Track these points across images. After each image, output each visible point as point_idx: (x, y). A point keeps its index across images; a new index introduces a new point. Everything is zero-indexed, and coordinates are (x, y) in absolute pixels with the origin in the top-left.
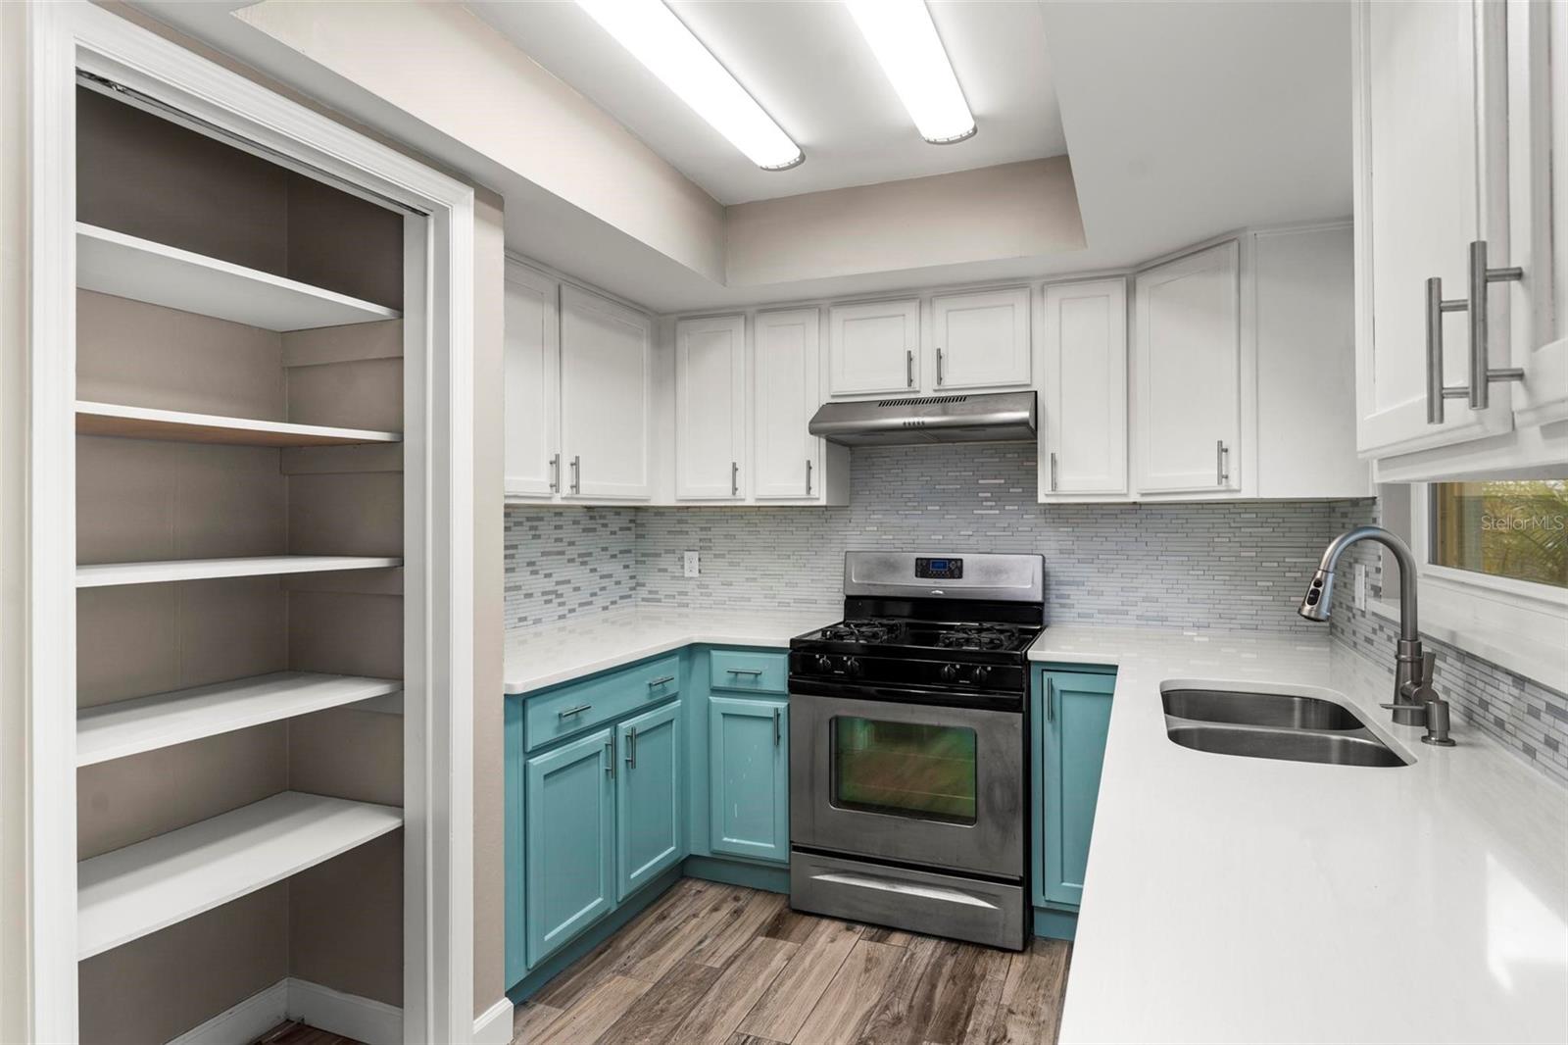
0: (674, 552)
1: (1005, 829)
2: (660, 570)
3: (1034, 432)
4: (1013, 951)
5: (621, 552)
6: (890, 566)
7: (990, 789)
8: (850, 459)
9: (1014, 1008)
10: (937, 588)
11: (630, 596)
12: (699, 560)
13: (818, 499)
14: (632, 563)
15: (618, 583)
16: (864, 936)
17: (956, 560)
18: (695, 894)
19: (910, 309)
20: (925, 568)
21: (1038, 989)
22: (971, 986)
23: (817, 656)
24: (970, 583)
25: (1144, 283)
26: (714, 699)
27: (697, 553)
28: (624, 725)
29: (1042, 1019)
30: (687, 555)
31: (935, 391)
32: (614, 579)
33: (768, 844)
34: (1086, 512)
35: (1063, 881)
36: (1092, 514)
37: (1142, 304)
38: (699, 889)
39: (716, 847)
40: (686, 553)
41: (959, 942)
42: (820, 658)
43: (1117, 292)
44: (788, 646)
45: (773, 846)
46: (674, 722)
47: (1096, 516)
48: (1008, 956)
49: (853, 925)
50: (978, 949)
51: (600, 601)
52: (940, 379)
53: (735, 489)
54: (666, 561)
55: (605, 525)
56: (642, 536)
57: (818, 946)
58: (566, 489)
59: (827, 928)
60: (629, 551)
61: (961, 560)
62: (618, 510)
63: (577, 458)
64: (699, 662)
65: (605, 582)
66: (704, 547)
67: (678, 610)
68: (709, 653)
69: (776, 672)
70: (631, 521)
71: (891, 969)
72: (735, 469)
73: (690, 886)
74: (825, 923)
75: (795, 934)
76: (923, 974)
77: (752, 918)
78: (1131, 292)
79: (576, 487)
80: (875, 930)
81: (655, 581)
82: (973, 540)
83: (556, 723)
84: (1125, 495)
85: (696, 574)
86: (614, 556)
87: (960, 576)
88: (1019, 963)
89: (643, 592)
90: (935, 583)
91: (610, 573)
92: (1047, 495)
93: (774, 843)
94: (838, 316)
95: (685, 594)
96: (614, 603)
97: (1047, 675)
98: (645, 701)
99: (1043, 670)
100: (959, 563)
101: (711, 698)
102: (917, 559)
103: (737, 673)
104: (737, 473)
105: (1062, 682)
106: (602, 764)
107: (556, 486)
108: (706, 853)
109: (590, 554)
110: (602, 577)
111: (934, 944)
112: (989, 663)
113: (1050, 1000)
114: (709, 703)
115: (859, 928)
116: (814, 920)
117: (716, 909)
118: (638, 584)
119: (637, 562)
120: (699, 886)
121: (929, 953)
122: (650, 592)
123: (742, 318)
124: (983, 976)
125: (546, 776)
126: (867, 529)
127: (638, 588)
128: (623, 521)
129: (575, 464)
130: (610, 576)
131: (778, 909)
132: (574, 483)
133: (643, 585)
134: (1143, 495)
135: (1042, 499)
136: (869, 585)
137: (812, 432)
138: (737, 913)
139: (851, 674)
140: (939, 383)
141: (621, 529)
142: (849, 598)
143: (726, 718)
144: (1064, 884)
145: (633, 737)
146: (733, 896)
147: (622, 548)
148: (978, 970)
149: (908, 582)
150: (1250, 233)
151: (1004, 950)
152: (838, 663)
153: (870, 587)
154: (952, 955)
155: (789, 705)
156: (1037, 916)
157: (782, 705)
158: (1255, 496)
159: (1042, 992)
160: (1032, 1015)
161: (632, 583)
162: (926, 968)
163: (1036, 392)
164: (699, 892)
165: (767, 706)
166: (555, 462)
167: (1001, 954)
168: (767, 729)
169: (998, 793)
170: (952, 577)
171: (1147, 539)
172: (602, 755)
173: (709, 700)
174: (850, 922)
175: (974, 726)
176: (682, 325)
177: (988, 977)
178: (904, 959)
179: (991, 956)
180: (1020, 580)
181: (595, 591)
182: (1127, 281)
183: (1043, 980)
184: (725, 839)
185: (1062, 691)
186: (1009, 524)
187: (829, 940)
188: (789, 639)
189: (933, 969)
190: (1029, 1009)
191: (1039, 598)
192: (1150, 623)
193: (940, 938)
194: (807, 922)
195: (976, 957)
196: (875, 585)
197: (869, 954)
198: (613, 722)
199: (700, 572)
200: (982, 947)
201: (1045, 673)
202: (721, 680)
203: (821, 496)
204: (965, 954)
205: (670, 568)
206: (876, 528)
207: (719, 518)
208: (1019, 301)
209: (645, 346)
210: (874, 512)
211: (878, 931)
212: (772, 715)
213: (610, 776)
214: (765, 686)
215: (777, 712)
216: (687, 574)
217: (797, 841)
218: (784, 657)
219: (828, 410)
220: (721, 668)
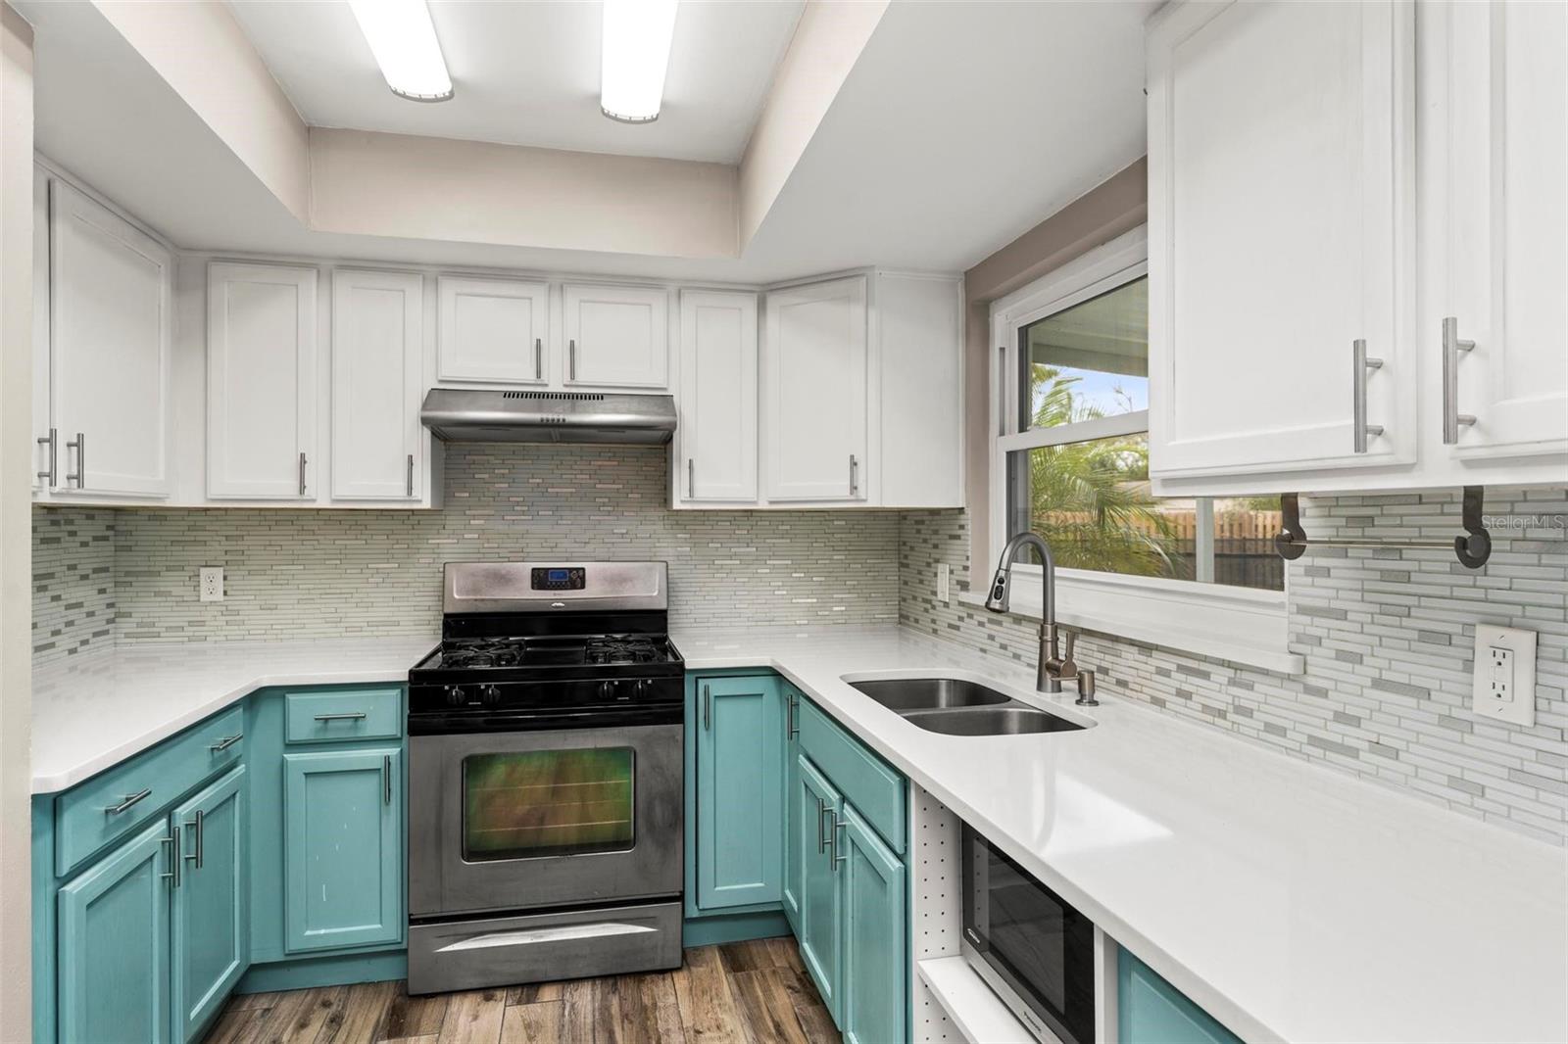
0: (180, 568)
1: (665, 846)
2: (157, 594)
3: (668, 440)
4: (671, 970)
5: (96, 571)
6: (503, 579)
7: (650, 807)
8: (444, 456)
9: (699, 1028)
10: (558, 600)
11: (106, 632)
12: (225, 578)
13: (420, 501)
14: (110, 586)
15: (91, 614)
16: (509, 1002)
17: (577, 569)
18: (262, 1015)
19: (538, 293)
20: (542, 579)
21: (711, 1000)
22: (648, 1019)
23: (447, 688)
24: (595, 592)
25: (774, 302)
26: (290, 757)
27: (222, 569)
28: (183, 812)
29: (729, 1029)
30: (204, 572)
31: (566, 386)
32: (85, 610)
33: (378, 925)
34: (703, 518)
35: (715, 886)
36: (708, 520)
37: (772, 321)
38: (265, 1007)
39: (295, 944)
40: (203, 570)
41: (614, 976)
42: (451, 688)
43: (749, 306)
44: (406, 678)
45: (379, 926)
46: (238, 795)
47: (711, 523)
48: (668, 976)
49: (491, 992)
50: (636, 979)
51: (64, 642)
53: (302, 487)
54: (173, 584)
55: (73, 534)
56: (129, 549)
57: (460, 1029)
58: (64, 481)
59: (462, 1009)
60: (106, 570)
61: (583, 569)
62: (92, 512)
63: (80, 437)
64: (269, 714)
65: (73, 614)
66: (232, 561)
67: (194, 645)
68: (284, 697)
69: (387, 714)
70: (110, 528)
71: (556, 1028)
72: (303, 461)
73: (251, 1006)
74: (456, 1001)
75: (425, 1024)
76: (594, 1022)
77: (359, 1022)
78: (762, 307)
80: (519, 991)
81: (146, 608)
82: (589, 548)
83: (101, 824)
84: (754, 503)
85: (219, 597)
86: (84, 577)
87: (583, 586)
88: (681, 980)
89: (126, 625)
90: (555, 595)
91: (80, 600)
92: (682, 502)
93: (381, 923)
94: (449, 289)
95: (202, 623)
96: (84, 642)
97: (702, 683)
98: (206, 773)
99: (697, 678)
100: (581, 573)
101: (285, 755)
102: (533, 569)
103: (326, 720)
104: (306, 465)
105: (718, 687)
106: (157, 871)
107: (50, 476)
108: (276, 956)
109: (51, 576)
110: (68, 607)
111: (590, 989)
112: (650, 676)
113: (727, 1007)
114: (283, 764)
115: (499, 994)
116: (441, 1000)
117: (303, 1025)
118: (119, 615)
119: (117, 584)
120: (263, 1003)
121: (589, 997)
122: (139, 625)
123: (315, 271)
124: (655, 1005)
125: (89, 906)
126: (466, 536)
127: (117, 620)
128: (98, 527)
129: (78, 444)
130: (80, 605)
131: (388, 1001)
132: (75, 472)
133: (130, 615)
134: (771, 503)
135: (677, 505)
136: (476, 600)
137: (425, 421)
138: (336, 1021)
139: (490, 704)
140: (573, 377)
141: (96, 539)
142: (446, 616)
143: (311, 780)
144: (717, 889)
145: (196, 825)
146: (319, 1001)
147: (95, 566)
148: (647, 1000)
149: (523, 594)
150: (877, 272)
151: (663, 972)
152: (473, 693)
153: (477, 603)
154: (614, 993)
155: (401, 750)
156: (687, 928)
157: (393, 751)
158: (879, 506)
159: (715, 1002)
160: (718, 1028)
161: (110, 613)
162: (594, 1016)
163: (672, 399)
164: (267, 1010)
165: (373, 755)
166: (49, 440)
167: (661, 977)
168: (371, 786)
169: (658, 810)
170: (574, 587)
171: (757, 545)
172: (157, 860)
173: (283, 758)
174: (487, 992)
175: (634, 744)
176: (216, 270)
177: (660, 1004)
178: (566, 1013)
179: (653, 981)
180: (643, 591)
181: (57, 628)
182: (759, 297)
183: (711, 991)
184: (308, 933)
185: (716, 697)
186: (628, 530)
187: (470, 1019)
188: (407, 671)
189: (602, 1015)
190: (713, 1023)
191: (664, 606)
192: (759, 623)
193: (593, 978)
194: (433, 1009)
195: (638, 987)
196: (483, 600)
197: (524, 1021)
198: (168, 811)
199: (225, 593)
200: (639, 976)
201: (700, 681)
202: (300, 731)
203: (423, 497)
204: (627, 989)
205: (176, 591)
206: (476, 536)
207: (257, 523)
208: (658, 301)
209: (163, 289)
210: (474, 517)
211: (522, 992)
212: (380, 764)
213: (170, 884)
214: (370, 730)
215: (387, 759)
216: (205, 597)
217: (418, 913)
218: (395, 693)
219: (437, 396)
220: (303, 716)
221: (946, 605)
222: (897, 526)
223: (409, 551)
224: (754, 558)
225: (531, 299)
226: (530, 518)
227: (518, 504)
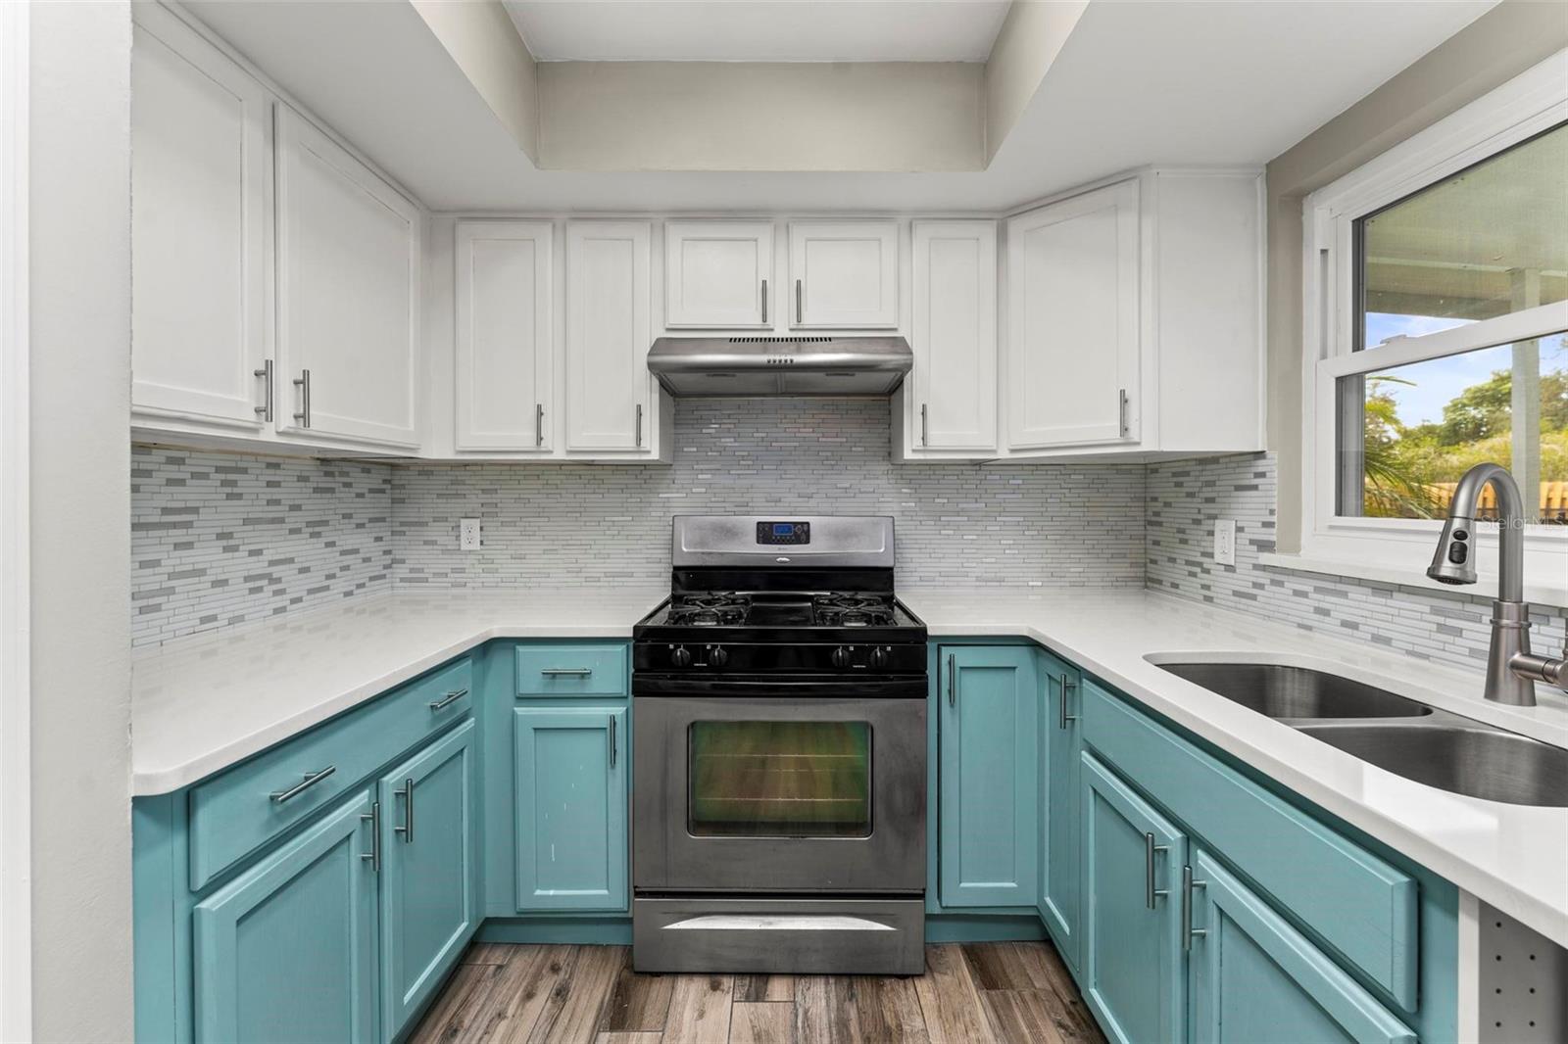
0: (446, 520)
1: (906, 836)
2: (426, 543)
3: (901, 379)
4: (913, 976)
5: (371, 520)
6: (729, 533)
7: (888, 789)
8: (674, 411)
10: (783, 555)
11: (383, 577)
12: (481, 529)
13: (649, 452)
14: (387, 536)
15: (366, 560)
16: (737, 996)
17: (802, 523)
18: (494, 975)
19: (764, 233)
20: (767, 533)
21: (967, 1031)
23: (671, 646)
24: (819, 549)
25: (1016, 227)
26: (520, 711)
27: (479, 520)
28: (392, 779)
30: (464, 523)
31: (792, 330)
32: (361, 555)
33: (603, 892)
34: (928, 472)
35: (960, 882)
36: (934, 474)
37: (1015, 250)
38: (499, 963)
39: (525, 904)
40: (462, 520)
41: (849, 975)
42: (677, 647)
43: (988, 233)
44: (631, 634)
45: (605, 892)
46: (466, 751)
47: (937, 477)
48: (909, 982)
49: (718, 978)
50: (874, 981)
51: (339, 585)
52: (799, 316)
53: (539, 439)
54: (437, 532)
55: (348, 485)
56: (402, 501)
57: (685, 1031)
58: (285, 417)
59: (689, 992)
60: (383, 520)
61: (808, 523)
62: (367, 466)
63: (306, 373)
64: (499, 662)
65: (348, 560)
66: (487, 514)
67: (455, 591)
68: (514, 649)
69: (613, 671)
70: (385, 481)
72: (540, 414)
73: (486, 959)
74: (682, 984)
75: (651, 1016)
77: (583, 1002)
78: (1002, 237)
79: (303, 417)
80: (748, 979)
81: (417, 555)
82: (812, 503)
83: (265, 814)
84: (994, 451)
85: (476, 546)
86: (360, 526)
87: (807, 542)
88: (923, 986)
89: (401, 571)
90: (780, 549)
91: (356, 547)
92: (914, 451)
93: (608, 889)
94: (675, 231)
95: (462, 570)
96: (360, 586)
97: (946, 652)
98: (426, 732)
99: (939, 645)
100: (805, 527)
101: (516, 709)
102: (759, 523)
103: (554, 675)
104: (543, 417)
105: (964, 657)
106: (355, 852)
107: (266, 412)
108: (509, 913)
109: (325, 523)
110: (343, 553)
111: (823, 986)
112: (889, 643)
114: (513, 718)
115: (727, 982)
116: (666, 981)
117: (529, 996)
118: (394, 561)
119: (393, 533)
120: (497, 957)
121: (824, 1005)
122: (412, 570)
123: (550, 225)
124: (900, 1026)
125: (239, 922)
126: (694, 490)
127: (394, 565)
128: (375, 480)
129: (303, 383)
130: (356, 551)
131: (614, 974)
132: (301, 411)
133: (403, 561)
134: (1013, 451)
135: (908, 455)
136: (703, 553)
137: (651, 366)
138: (561, 994)
139: (717, 668)
140: (799, 320)
141: (371, 491)
142: (676, 569)
143: (540, 735)
144: (963, 885)
145: (405, 796)
146: (549, 964)
147: (371, 516)
148: (889, 1018)
149: (748, 549)
150: (1150, 171)
151: (903, 977)
152: (699, 653)
153: (704, 556)
154: (850, 1000)
155: (627, 710)
156: (929, 924)
157: (618, 710)
158: (1156, 449)
161: (387, 560)
162: (830, 1032)
163: (906, 339)
164: (500, 967)
165: (600, 713)
166: (265, 374)
167: (901, 983)
168: (598, 744)
169: (899, 794)
170: (799, 542)
171: (987, 501)
172: (354, 840)
173: (514, 712)
174: (714, 976)
175: (871, 719)
176: (464, 228)
177: (906, 1028)
178: (800, 1024)
179: (892, 989)
180: (868, 543)
181: (332, 572)
182: (998, 224)
183: (964, 1016)
184: (538, 892)
185: (961, 668)
186: (851, 485)
187: (696, 1015)
188: (632, 626)
189: (839, 1032)
191: (888, 564)
192: (989, 584)
193: (826, 975)
194: (658, 988)
195: (877, 993)
196: (710, 553)
197: (753, 1027)
198: (374, 780)
199: (482, 543)
200: (877, 978)
201: (943, 648)
202: (531, 684)
203: (653, 449)
204: (863, 989)
205: (441, 540)
206: (703, 490)
207: (508, 477)
208: (887, 233)
209: (412, 245)
210: (702, 471)
211: (751, 982)
212: (606, 724)
213: (373, 862)
214: (595, 686)
215: (613, 720)
216: (464, 547)
217: (644, 885)
218: (621, 649)
219: (660, 346)
220: (533, 665)
221: (1230, 568)
222: (1143, 481)
223: (642, 505)
224: (984, 514)
225: (756, 240)
226: (755, 472)
227: (743, 458)
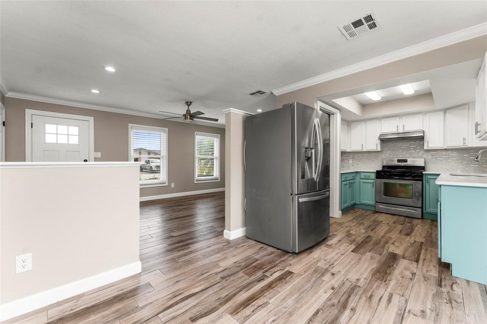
0: (347, 159)
1: (418, 200)
2: (344, 162)
3: (423, 138)
4: (419, 219)
6: (392, 161)
7: (415, 193)
12: (352, 160)
16: (390, 215)
17: (406, 160)
19: (398, 118)
20: (399, 161)
22: (412, 221)
23: (381, 173)
24: (410, 163)
25: (447, 112)
26: (361, 180)
28: (350, 181)
30: (350, 160)
31: (403, 131)
33: (371, 202)
37: (447, 115)
39: (361, 202)
41: (409, 217)
43: (442, 114)
44: (376, 171)
46: (355, 182)
52: (404, 129)
53: (362, 149)
57: (382, 215)
61: (407, 160)
64: (358, 174)
66: (353, 158)
67: (348, 169)
68: (360, 173)
69: (373, 176)
71: (397, 218)
72: (362, 145)
73: (357, 207)
75: (378, 214)
76: (403, 219)
77: (369, 212)
78: (445, 113)
81: (343, 164)
83: (345, 178)
84: (443, 147)
85: (352, 163)
87: (407, 162)
90: (401, 163)
94: (383, 120)
95: (349, 166)
97: (427, 175)
98: (352, 179)
102: (398, 160)
103: (365, 176)
105: (429, 177)
108: (359, 203)
114: (360, 181)
117: (362, 211)
123: (365, 121)
124: (414, 220)
125: (344, 185)
126: (386, 155)
131: (373, 212)
134: (447, 147)
135: (425, 148)
137: (379, 139)
138: (366, 211)
139: (388, 175)
142: (383, 166)
143: (364, 183)
144: (430, 209)
145: (351, 183)
149: (396, 163)
150: (471, 103)
151: (417, 218)
152: (385, 174)
156: (424, 214)
157: (374, 181)
158: (471, 146)
163: (424, 131)
165: (371, 181)
168: (371, 184)
169: (417, 194)
170: (405, 162)
172: (348, 184)
174: (387, 214)
175: (412, 183)
176: (352, 123)
180: (420, 163)
182: (444, 111)
184: (363, 201)
185: (430, 179)
186: (417, 153)
191: (424, 166)
193: (405, 216)
196: (389, 164)
197: (392, 217)
202: (362, 177)
203: (379, 149)
205: (346, 162)
206: (388, 155)
207: (357, 153)
208: (421, 116)
210: (388, 152)
212: (372, 182)
213: (349, 187)
214: (371, 178)
215: (373, 182)
216: (350, 163)
217: (377, 201)
218: (374, 174)
219: (381, 135)
220: (363, 175)
223: (377, 157)
225: (396, 119)
226: (398, 152)
227: (396, 150)
